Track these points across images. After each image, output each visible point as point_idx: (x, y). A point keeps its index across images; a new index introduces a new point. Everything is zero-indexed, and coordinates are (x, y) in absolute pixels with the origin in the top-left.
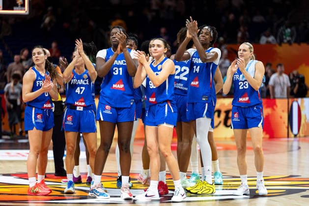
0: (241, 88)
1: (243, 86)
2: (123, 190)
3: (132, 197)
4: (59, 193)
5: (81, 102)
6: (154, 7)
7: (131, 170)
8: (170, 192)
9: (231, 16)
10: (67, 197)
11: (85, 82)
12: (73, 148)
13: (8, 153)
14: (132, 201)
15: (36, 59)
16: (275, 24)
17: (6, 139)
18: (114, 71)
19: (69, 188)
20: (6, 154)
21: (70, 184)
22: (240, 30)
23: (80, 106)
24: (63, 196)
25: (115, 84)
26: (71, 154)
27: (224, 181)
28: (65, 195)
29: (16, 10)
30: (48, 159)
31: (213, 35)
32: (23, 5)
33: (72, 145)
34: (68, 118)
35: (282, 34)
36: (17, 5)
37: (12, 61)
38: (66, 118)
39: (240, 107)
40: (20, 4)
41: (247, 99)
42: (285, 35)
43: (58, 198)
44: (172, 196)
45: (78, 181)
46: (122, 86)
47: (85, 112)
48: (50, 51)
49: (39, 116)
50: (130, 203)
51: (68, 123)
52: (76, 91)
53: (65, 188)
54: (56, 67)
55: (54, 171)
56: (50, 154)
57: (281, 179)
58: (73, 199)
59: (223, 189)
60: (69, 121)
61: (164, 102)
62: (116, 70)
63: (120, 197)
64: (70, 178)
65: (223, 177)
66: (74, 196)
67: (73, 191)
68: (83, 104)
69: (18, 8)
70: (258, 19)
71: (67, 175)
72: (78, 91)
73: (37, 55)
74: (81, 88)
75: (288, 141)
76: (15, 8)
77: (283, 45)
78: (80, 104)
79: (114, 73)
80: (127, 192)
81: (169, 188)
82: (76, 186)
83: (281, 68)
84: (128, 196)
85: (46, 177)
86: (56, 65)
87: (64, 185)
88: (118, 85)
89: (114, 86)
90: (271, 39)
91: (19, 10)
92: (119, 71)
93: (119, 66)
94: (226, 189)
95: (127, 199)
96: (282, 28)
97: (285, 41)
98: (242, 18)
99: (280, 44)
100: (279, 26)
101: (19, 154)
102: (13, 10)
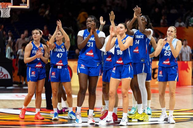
0: (165, 55)
1: (167, 54)
2: (89, 119)
3: (95, 123)
4: (49, 120)
5: (60, 63)
6: (108, 4)
7: (95, 106)
8: (118, 119)
9: (157, 10)
10: (54, 123)
11: (63, 50)
12: (56, 92)
13: (17, 95)
14: (95, 125)
15: (34, 37)
16: (184, 15)
17: (16, 87)
18: (88, 44)
19: (55, 117)
20: (15, 96)
21: (56, 115)
22: (162, 19)
23: (60, 65)
24: (52, 122)
25: (88, 52)
26: (55, 96)
27: (152, 113)
28: (52, 121)
29: (21, 6)
30: (42, 99)
31: (147, 20)
32: (26, 3)
33: (56, 90)
34: (53, 74)
35: (189, 21)
36: (22, 3)
37: (20, 37)
38: (51, 74)
39: (164, 67)
40: (24, 2)
41: (168, 62)
42: (190, 21)
43: (48, 123)
44: (120, 122)
45: (61, 112)
46: (92, 54)
47: (63, 69)
48: (43, 31)
49: (33, 73)
50: (94, 126)
51: (52, 77)
52: (57, 56)
53: (53, 117)
54: (46, 42)
55: (46, 107)
56: (43, 96)
57: (188, 111)
58: (58, 124)
59: (152, 118)
60: (53, 75)
61: (128, 64)
62: (89, 43)
63: (87, 122)
64: (55, 110)
65: (152, 110)
66: (58, 122)
67: (58, 119)
68: (62, 64)
69: (22, 5)
70: (173, 11)
71: (54, 109)
72: (58, 56)
73: (35, 35)
74: (60, 54)
75: (192, 87)
76: (21, 5)
77: (189, 28)
78: (60, 64)
79: (88, 45)
80: (92, 119)
81: (118, 117)
82: (60, 116)
83: (185, 42)
84: (92, 122)
85: (41, 110)
86: (46, 40)
87: (52, 115)
88: (90, 53)
89: (87, 53)
90: (182, 24)
91: (23, 6)
92: (91, 44)
93: (91, 41)
94: (154, 118)
95: (91, 124)
96: (188, 17)
97: (190, 25)
98: (163, 11)
99: (187, 27)
100: (186, 16)
101: (23, 96)
102: (19, 5)
